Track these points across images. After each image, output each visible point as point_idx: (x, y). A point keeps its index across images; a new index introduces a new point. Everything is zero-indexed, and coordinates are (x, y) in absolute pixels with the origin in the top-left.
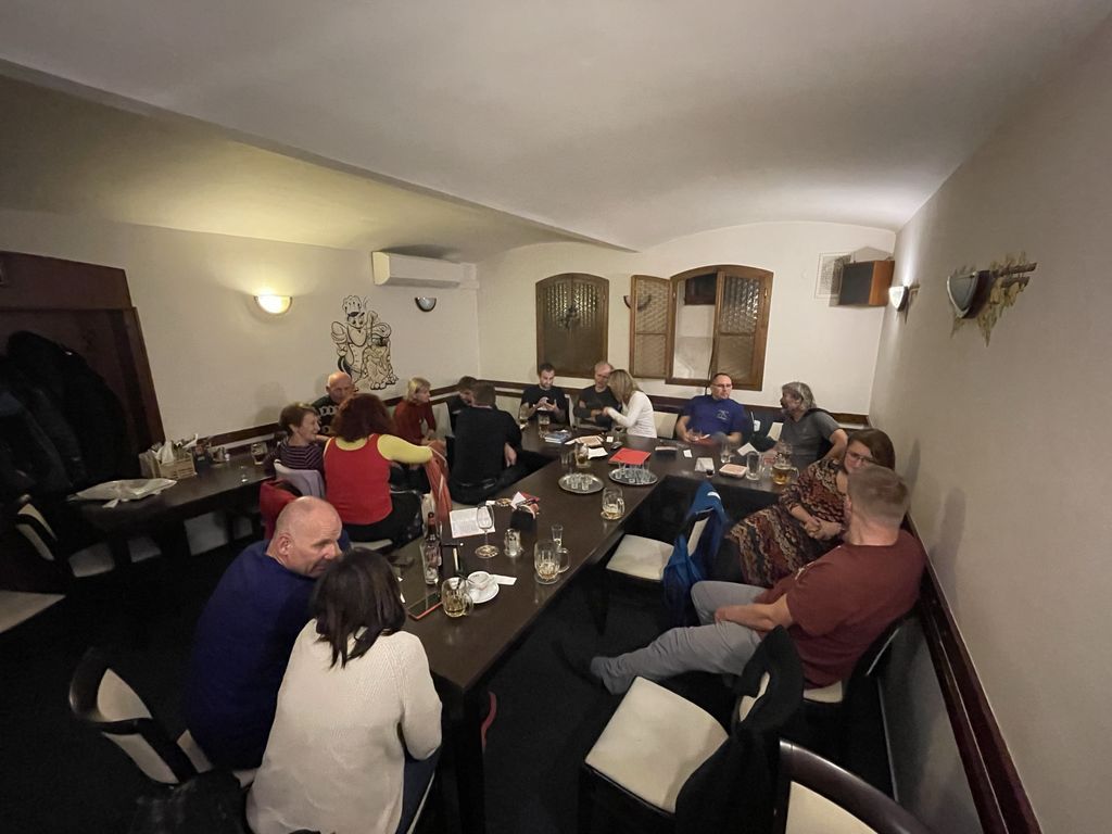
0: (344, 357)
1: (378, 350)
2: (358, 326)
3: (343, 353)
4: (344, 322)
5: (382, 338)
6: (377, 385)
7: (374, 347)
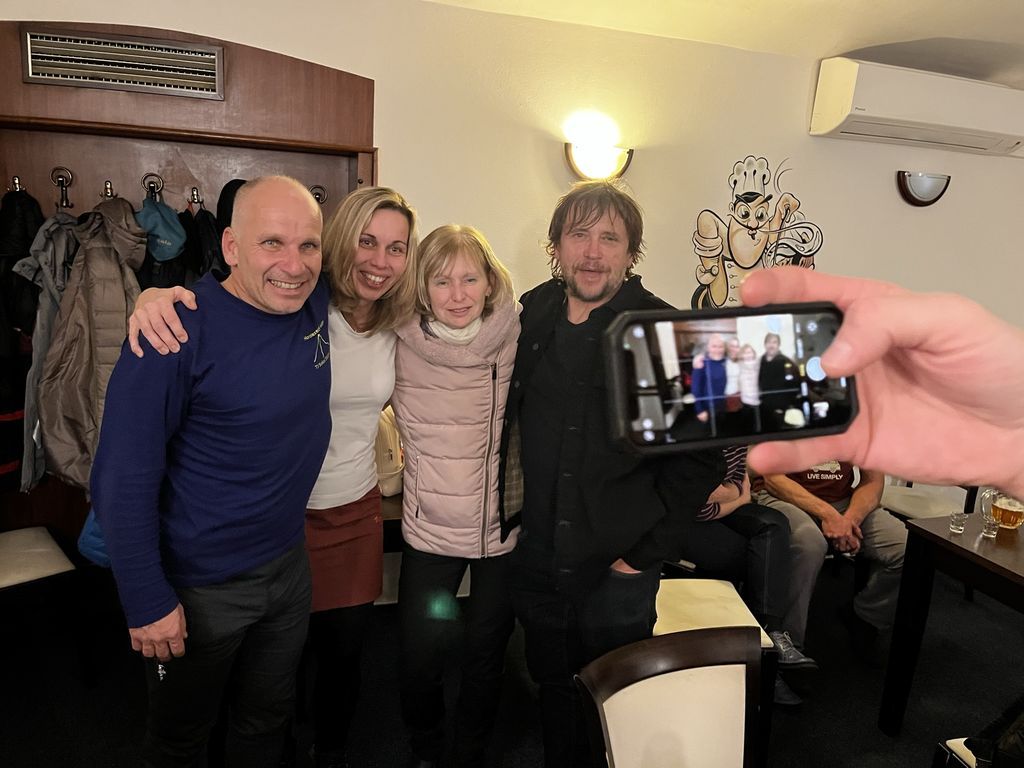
0: (708, 286)
2: (753, 223)
3: (706, 279)
5: (797, 256)
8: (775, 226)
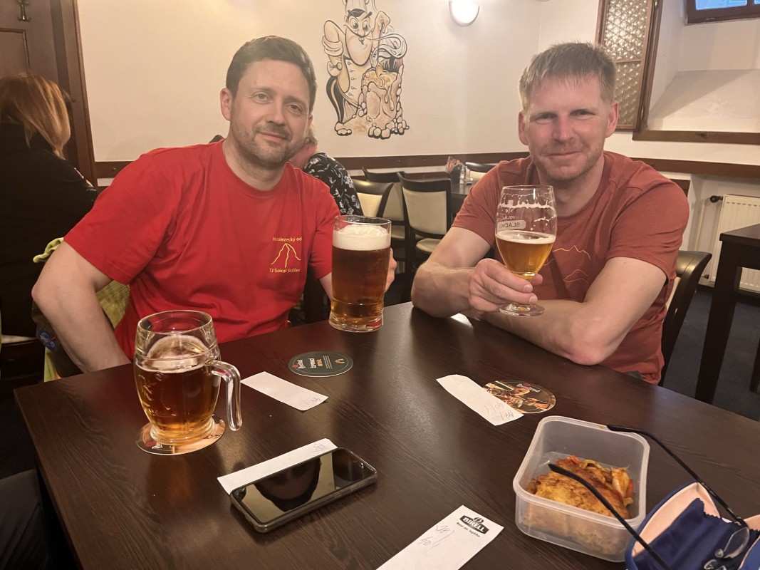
0: (336, 77)
1: (386, 75)
2: (361, 32)
3: (335, 72)
4: (341, 23)
5: (392, 58)
6: (377, 132)
7: (380, 71)
8: (376, 36)
